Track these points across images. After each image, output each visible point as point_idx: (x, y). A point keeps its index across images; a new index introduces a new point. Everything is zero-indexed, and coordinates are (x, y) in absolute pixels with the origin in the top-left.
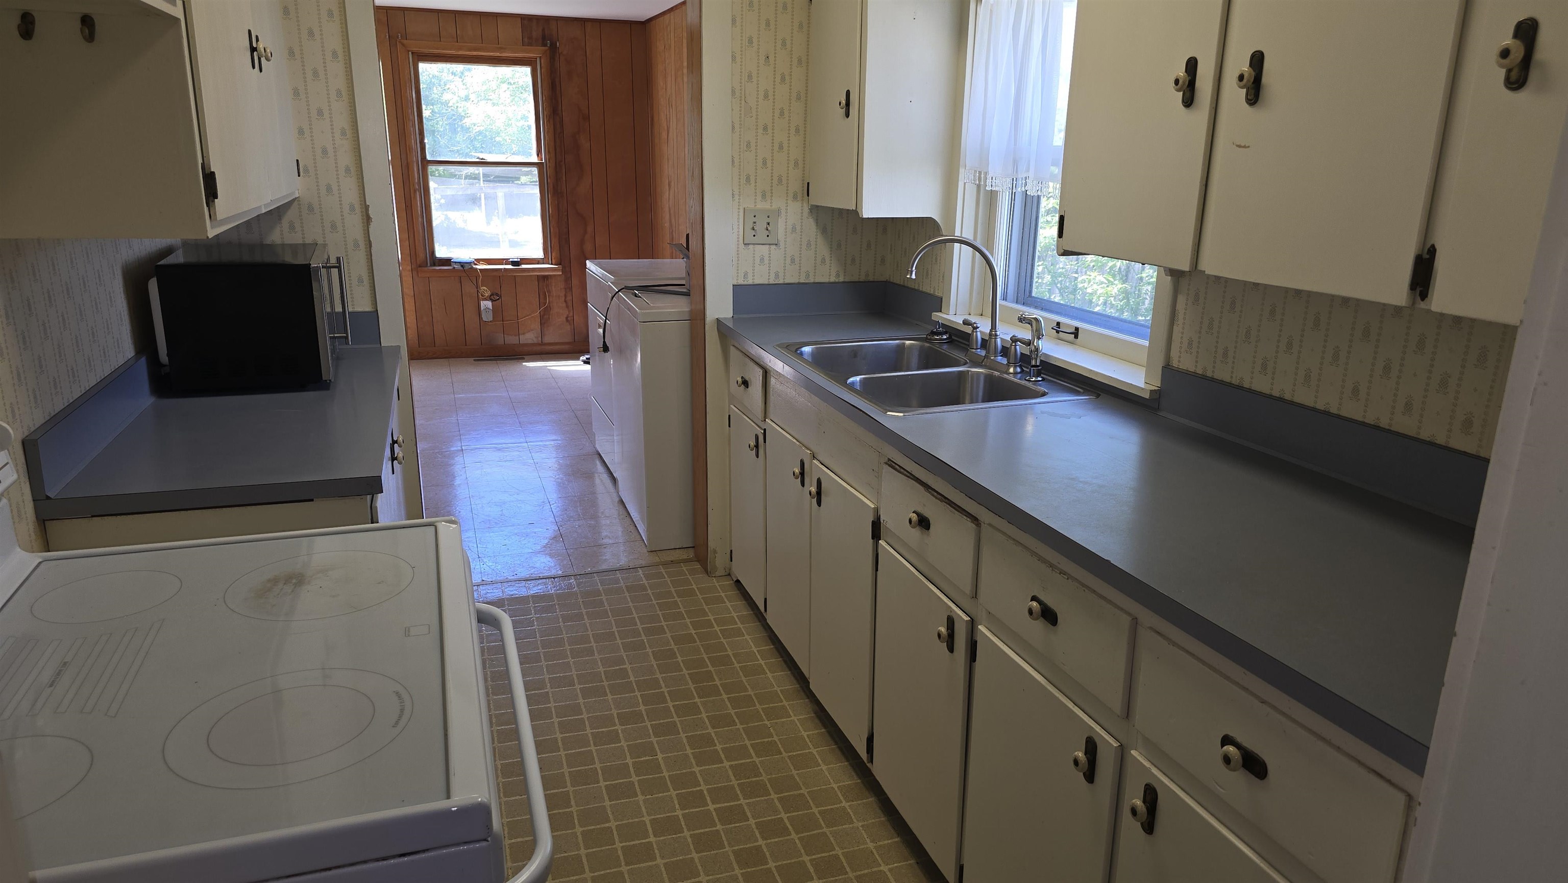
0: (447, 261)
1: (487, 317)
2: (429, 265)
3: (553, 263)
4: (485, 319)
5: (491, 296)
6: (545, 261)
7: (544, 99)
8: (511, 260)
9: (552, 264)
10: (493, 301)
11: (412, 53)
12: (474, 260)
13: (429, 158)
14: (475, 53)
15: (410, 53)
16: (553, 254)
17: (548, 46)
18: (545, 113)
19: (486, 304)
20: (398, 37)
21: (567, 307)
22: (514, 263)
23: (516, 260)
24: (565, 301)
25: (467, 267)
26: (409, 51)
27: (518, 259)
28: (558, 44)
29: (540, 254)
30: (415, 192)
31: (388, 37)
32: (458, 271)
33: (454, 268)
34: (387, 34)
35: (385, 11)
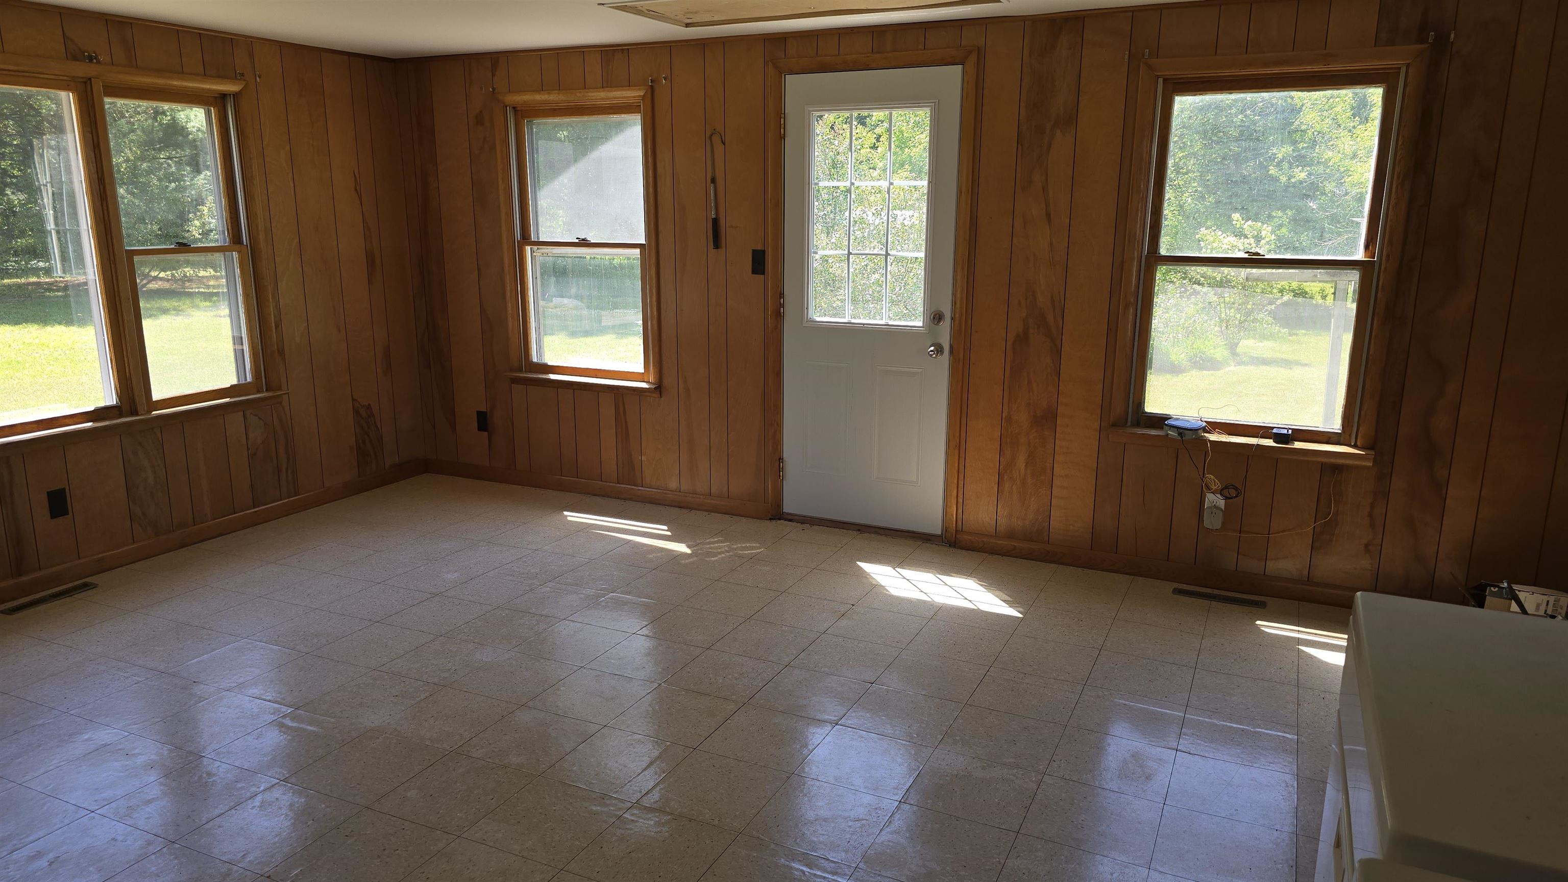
0: (1160, 421)
1: (1212, 522)
2: (1129, 423)
3: (1359, 443)
4: (1207, 523)
5: (1222, 490)
6: (1342, 439)
7: (1400, 143)
8: (1275, 431)
9: (1355, 446)
10: (1226, 498)
11: (1165, 80)
12: (1204, 424)
13: (1163, 252)
14: (1276, 70)
15: (1161, 80)
16: (1361, 428)
17: (1430, 40)
18: (1397, 169)
19: (1214, 500)
20: (1143, 55)
21: (1372, 526)
22: (1280, 438)
23: (1285, 432)
24: (1370, 515)
25: (1189, 436)
26: (1158, 77)
27: (1288, 429)
28: (1452, 36)
29: (1335, 425)
30: (1127, 306)
31: (1127, 57)
32: (1173, 440)
33: (1168, 434)
34: (1127, 52)
35: (1131, 14)
